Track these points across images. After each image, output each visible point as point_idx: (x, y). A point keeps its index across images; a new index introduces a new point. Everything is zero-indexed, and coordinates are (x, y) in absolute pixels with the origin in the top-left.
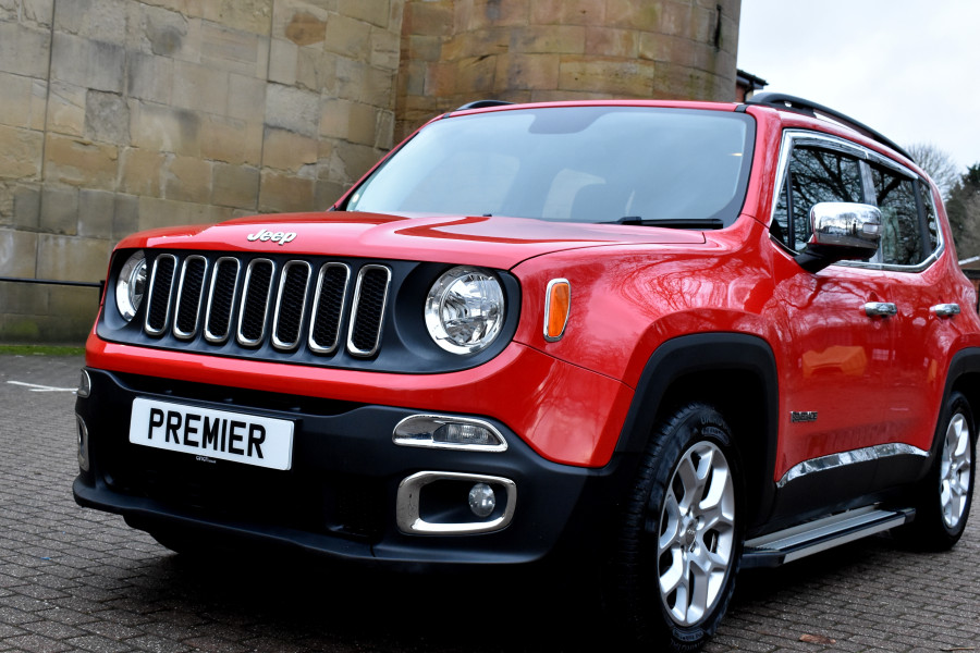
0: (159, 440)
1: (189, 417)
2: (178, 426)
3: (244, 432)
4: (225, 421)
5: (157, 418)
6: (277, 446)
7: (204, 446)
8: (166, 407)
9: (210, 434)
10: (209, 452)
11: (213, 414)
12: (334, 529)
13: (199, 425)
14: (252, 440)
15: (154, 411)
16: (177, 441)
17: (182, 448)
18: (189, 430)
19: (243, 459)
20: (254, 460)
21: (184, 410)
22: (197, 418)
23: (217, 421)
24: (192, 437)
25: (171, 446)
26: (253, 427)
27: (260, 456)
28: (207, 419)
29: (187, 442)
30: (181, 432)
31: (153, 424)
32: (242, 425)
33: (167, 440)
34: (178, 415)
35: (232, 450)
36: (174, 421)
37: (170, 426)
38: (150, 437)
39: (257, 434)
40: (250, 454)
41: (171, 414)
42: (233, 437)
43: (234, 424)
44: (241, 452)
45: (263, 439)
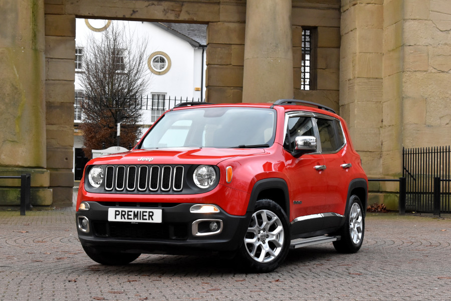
0: (119, 219)
1: (128, 212)
2: (125, 214)
3: (147, 214)
4: (140, 212)
5: (117, 213)
6: (157, 216)
7: (134, 219)
8: (120, 209)
9: (136, 215)
10: (136, 220)
11: (136, 210)
12: (174, 238)
13: (132, 214)
14: (149, 216)
15: (116, 211)
16: (125, 219)
17: (127, 220)
18: (128, 215)
19: (147, 221)
20: (151, 221)
21: (126, 210)
22: (131, 211)
23: (138, 212)
24: (130, 217)
25: (123, 220)
26: (150, 212)
27: (152, 219)
28: (134, 212)
29: (128, 219)
30: (126, 216)
31: (116, 215)
32: (146, 212)
33: (122, 218)
34: (125, 212)
35: (143, 219)
36: (123, 213)
37: (122, 215)
38: (115, 218)
39: (151, 214)
40: (149, 219)
41: (122, 211)
42: (143, 216)
43: (143, 212)
44: (146, 219)
45: (153, 215)
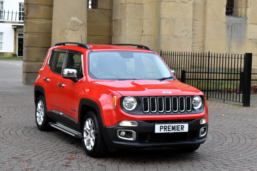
0: (163, 131)
1: (169, 126)
2: (167, 128)
3: (180, 127)
4: (176, 126)
5: (162, 127)
6: (186, 128)
7: (172, 130)
8: (163, 125)
9: (173, 128)
10: (173, 131)
11: (173, 125)
12: (188, 140)
13: (171, 127)
14: (182, 128)
15: (161, 126)
16: (166, 131)
17: (168, 132)
18: (169, 128)
19: (180, 131)
20: (182, 131)
21: (167, 125)
22: (170, 126)
23: (174, 126)
24: (169, 129)
25: (165, 132)
26: (182, 126)
27: (183, 130)
28: (172, 126)
29: (168, 130)
30: (167, 129)
31: (161, 129)
32: (180, 126)
33: (164, 131)
34: (166, 126)
35: (178, 130)
36: (166, 127)
37: (165, 128)
38: (160, 131)
39: (182, 127)
40: (181, 130)
41: (165, 126)
42: (178, 128)
43: (178, 126)
44: (179, 130)
45: (184, 127)
